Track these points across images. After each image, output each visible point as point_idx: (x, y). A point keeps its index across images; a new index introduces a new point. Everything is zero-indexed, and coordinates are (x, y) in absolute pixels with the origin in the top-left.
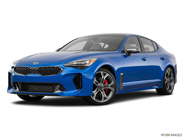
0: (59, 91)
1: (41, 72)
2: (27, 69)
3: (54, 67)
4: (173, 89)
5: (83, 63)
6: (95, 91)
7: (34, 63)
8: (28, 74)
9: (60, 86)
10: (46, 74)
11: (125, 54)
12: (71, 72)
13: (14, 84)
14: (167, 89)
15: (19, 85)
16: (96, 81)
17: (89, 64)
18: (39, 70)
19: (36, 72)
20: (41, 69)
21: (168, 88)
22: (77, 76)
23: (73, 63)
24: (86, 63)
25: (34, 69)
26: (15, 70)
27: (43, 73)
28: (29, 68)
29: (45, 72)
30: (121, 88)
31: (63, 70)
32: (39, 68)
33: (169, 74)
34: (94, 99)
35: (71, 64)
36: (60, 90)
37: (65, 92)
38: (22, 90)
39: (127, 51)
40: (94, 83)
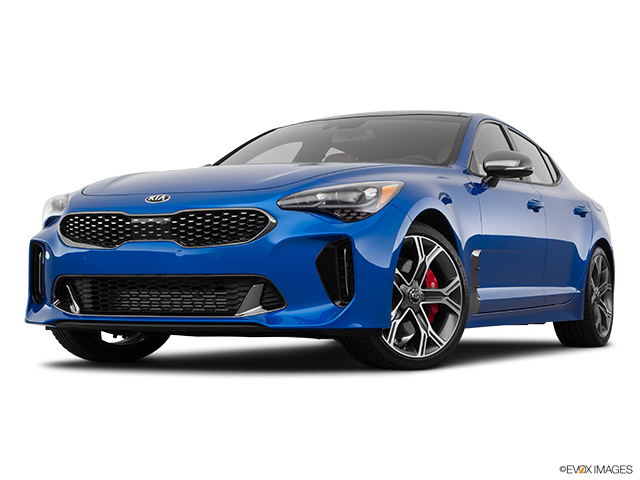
0: (258, 310)
1: (182, 234)
2: (121, 223)
3: (237, 212)
5: (352, 197)
6: (393, 313)
7: (152, 198)
8: (122, 241)
9: (265, 288)
10: (202, 239)
11: (479, 181)
12: (306, 231)
14: (596, 325)
15: (79, 288)
17: (376, 203)
18: (174, 225)
19: (159, 232)
20: (182, 222)
22: (333, 246)
23: (315, 194)
25: (151, 223)
26: (63, 230)
27: (190, 237)
28: (128, 219)
29: (198, 233)
31: (274, 221)
32: (174, 218)
33: (599, 270)
34: (391, 345)
35: (308, 199)
36: (261, 304)
37: (283, 313)
38: (96, 309)
39: (485, 169)
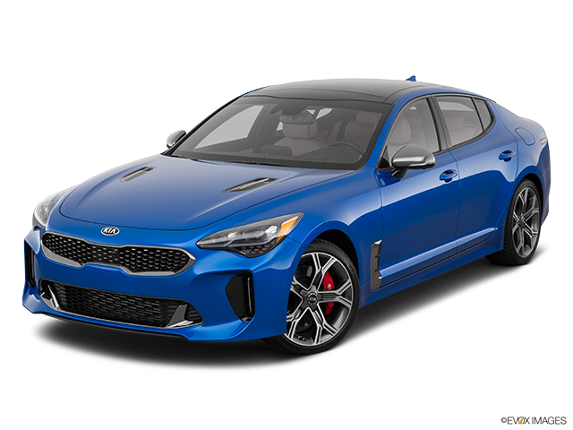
0: (184, 324)
1: (127, 263)
2: (84, 248)
3: (166, 250)
4: (537, 243)
5: (258, 235)
6: (293, 315)
7: (105, 230)
8: (90, 260)
9: (188, 308)
10: (142, 268)
13: (45, 284)
14: (517, 250)
15: (58, 289)
16: (296, 282)
18: (121, 255)
19: (111, 259)
20: (127, 254)
21: (522, 244)
23: (227, 234)
24: (265, 234)
25: (105, 251)
26: (44, 243)
27: (134, 265)
28: (89, 245)
29: (139, 263)
30: (374, 286)
31: (195, 259)
32: (121, 250)
33: (524, 201)
34: (291, 339)
35: (222, 239)
36: (186, 318)
38: (69, 308)
39: (393, 165)
40: (292, 289)
